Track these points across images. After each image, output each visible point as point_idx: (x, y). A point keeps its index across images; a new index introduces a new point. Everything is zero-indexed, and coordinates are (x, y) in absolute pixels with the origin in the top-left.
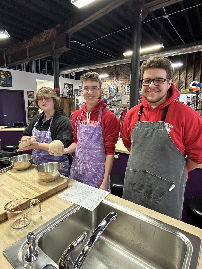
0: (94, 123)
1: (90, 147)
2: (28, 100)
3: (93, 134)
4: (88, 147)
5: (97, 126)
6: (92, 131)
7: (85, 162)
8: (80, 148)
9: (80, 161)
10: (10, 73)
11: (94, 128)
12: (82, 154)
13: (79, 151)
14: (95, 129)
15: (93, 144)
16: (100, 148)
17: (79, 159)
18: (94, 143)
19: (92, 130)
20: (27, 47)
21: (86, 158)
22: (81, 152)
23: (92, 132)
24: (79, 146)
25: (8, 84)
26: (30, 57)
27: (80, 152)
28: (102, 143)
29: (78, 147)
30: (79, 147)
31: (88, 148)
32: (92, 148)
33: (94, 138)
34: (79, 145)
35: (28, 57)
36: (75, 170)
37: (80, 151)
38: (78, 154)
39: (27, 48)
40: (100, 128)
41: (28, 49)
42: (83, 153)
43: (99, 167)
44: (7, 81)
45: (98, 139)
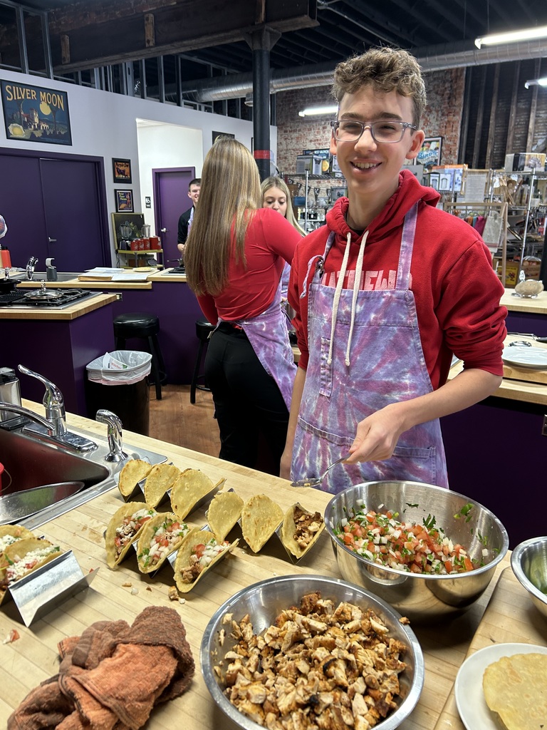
0: (385, 280)
1: (365, 377)
2: (116, 190)
3: (379, 325)
4: (358, 379)
5: (393, 292)
6: (373, 316)
7: (343, 440)
8: (324, 383)
9: (325, 434)
10: (65, 94)
11: (383, 300)
12: (332, 408)
13: (321, 395)
14: (385, 303)
15: (379, 366)
16: (407, 382)
17: (321, 424)
18: (384, 361)
19: (374, 310)
20: (150, 9)
21: (347, 423)
22: (329, 398)
23: (375, 318)
24: (323, 377)
25: (60, 133)
26: (157, 44)
27: (323, 399)
28: (419, 362)
29: (318, 380)
30: (322, 380)
31: (356, 385)
32: (373, 382)
33: (382, 343)
34: (322, 372)
35: (151, 44)
36: (304, 468)
37: (325, 394)
38: (317, 407)
39: (150, 12)
40: (405, 299)
41: (151, 15)
42: (337, 405)
43: (403, 461)
44: (56, 123)
45: (397, 348)
